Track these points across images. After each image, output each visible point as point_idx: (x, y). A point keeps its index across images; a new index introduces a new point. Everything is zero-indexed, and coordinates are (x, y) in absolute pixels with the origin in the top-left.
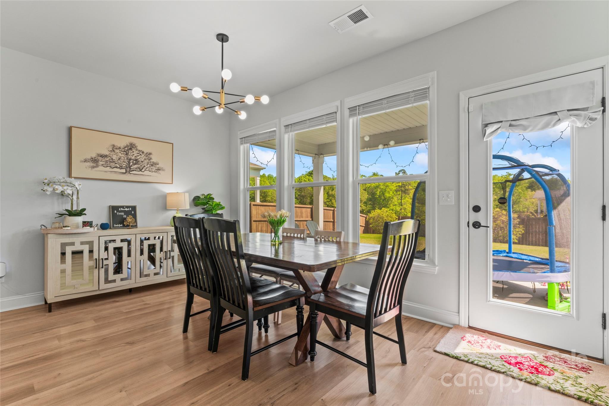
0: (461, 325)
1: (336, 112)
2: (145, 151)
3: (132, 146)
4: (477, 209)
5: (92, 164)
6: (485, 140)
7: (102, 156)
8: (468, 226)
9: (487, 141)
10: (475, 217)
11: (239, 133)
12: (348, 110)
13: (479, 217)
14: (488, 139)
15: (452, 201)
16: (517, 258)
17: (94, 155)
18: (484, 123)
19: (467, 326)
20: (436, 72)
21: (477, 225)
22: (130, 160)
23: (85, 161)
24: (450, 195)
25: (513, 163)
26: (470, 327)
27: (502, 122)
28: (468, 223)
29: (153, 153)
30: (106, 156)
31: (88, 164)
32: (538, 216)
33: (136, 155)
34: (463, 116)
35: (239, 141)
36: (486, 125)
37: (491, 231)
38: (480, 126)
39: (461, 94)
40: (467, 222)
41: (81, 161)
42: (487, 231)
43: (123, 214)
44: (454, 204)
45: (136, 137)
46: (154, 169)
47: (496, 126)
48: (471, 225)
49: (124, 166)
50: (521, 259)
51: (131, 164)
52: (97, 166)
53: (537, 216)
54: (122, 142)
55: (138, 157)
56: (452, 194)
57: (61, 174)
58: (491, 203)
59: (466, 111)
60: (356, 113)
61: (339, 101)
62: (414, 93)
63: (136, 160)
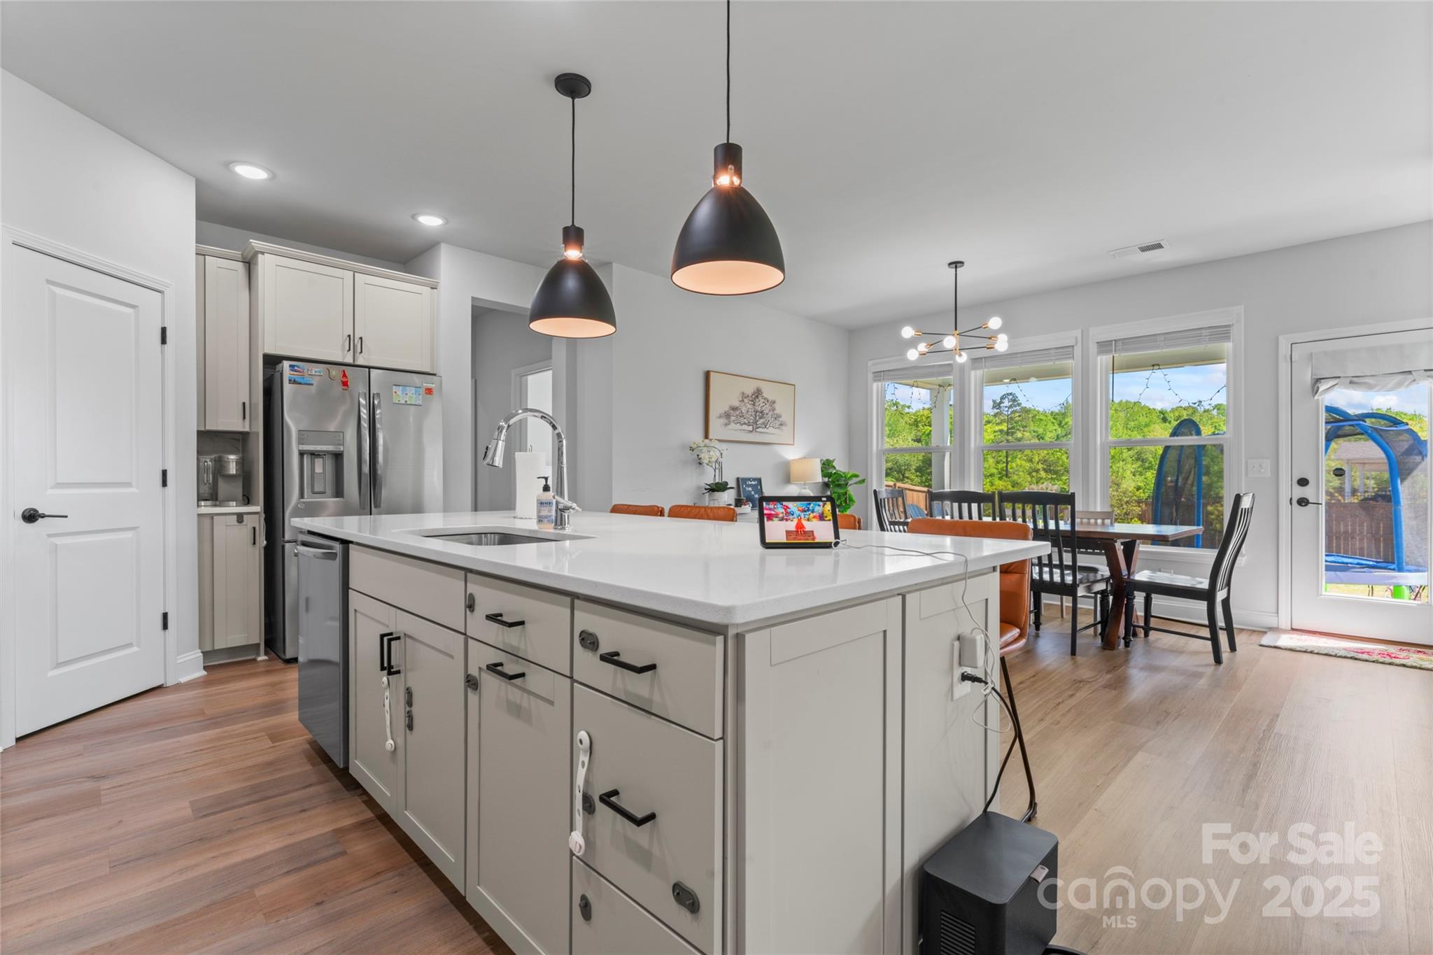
0: (1280, 627)
1: (1073, 346)
2: (770, 399)
3: (758, 393)
4: (1303, 482)
5: (725, 420)
6: (1316, 398)
7: (733, 408)
8: (1291, 504)
9: (1318, 400)
10: (1300, 492)
11: (870, 363)
12: (1095, 346)
13: (1307, 492)
14: (1320, 398)
15: (1267, 472)
16: (1335, 562)
17: (727, 408)
18: (1314, 377)
19: (1290, 628)
20: (1242, 306)
21: (1303, 502)
22: (757, 412)
23: (721, 416)
24: (1264, 465)
25: (1338, 417)
26: (1293, 629)
27: (1339, 377)
28: (1291, 499)
29: (777, 402)
30: (737, 408)
31: (722, 421)
32: (1344, 500)
33: (762, 405)
34: (1284, 367)
35: (870, 376)
36: (1318, 380)
37: (1323, 509)
38: (1308, 378)
39: (1281, 338)
40: (1289, 499)
41: (717, 417)
42: (1318, 509)
43: (750, 489)
44: (1269, 475)
45: (767, 379)
46: (778, 423)
47: (1332, 383)
48: (1294, 502)
49: (751, 421)
50: (1343, 563)
51: (758, 418)
52: (730, 423)
53: (1342, 501)
54: (749, 388)
55: (764, 408)
56: (1267, 464)
57: (696, 436)
58: (1323, 477)
59: (1289, 360)
60: (1112, 349)
61: (1080, 331)
62: (1208, 331)
63: (762, 412)
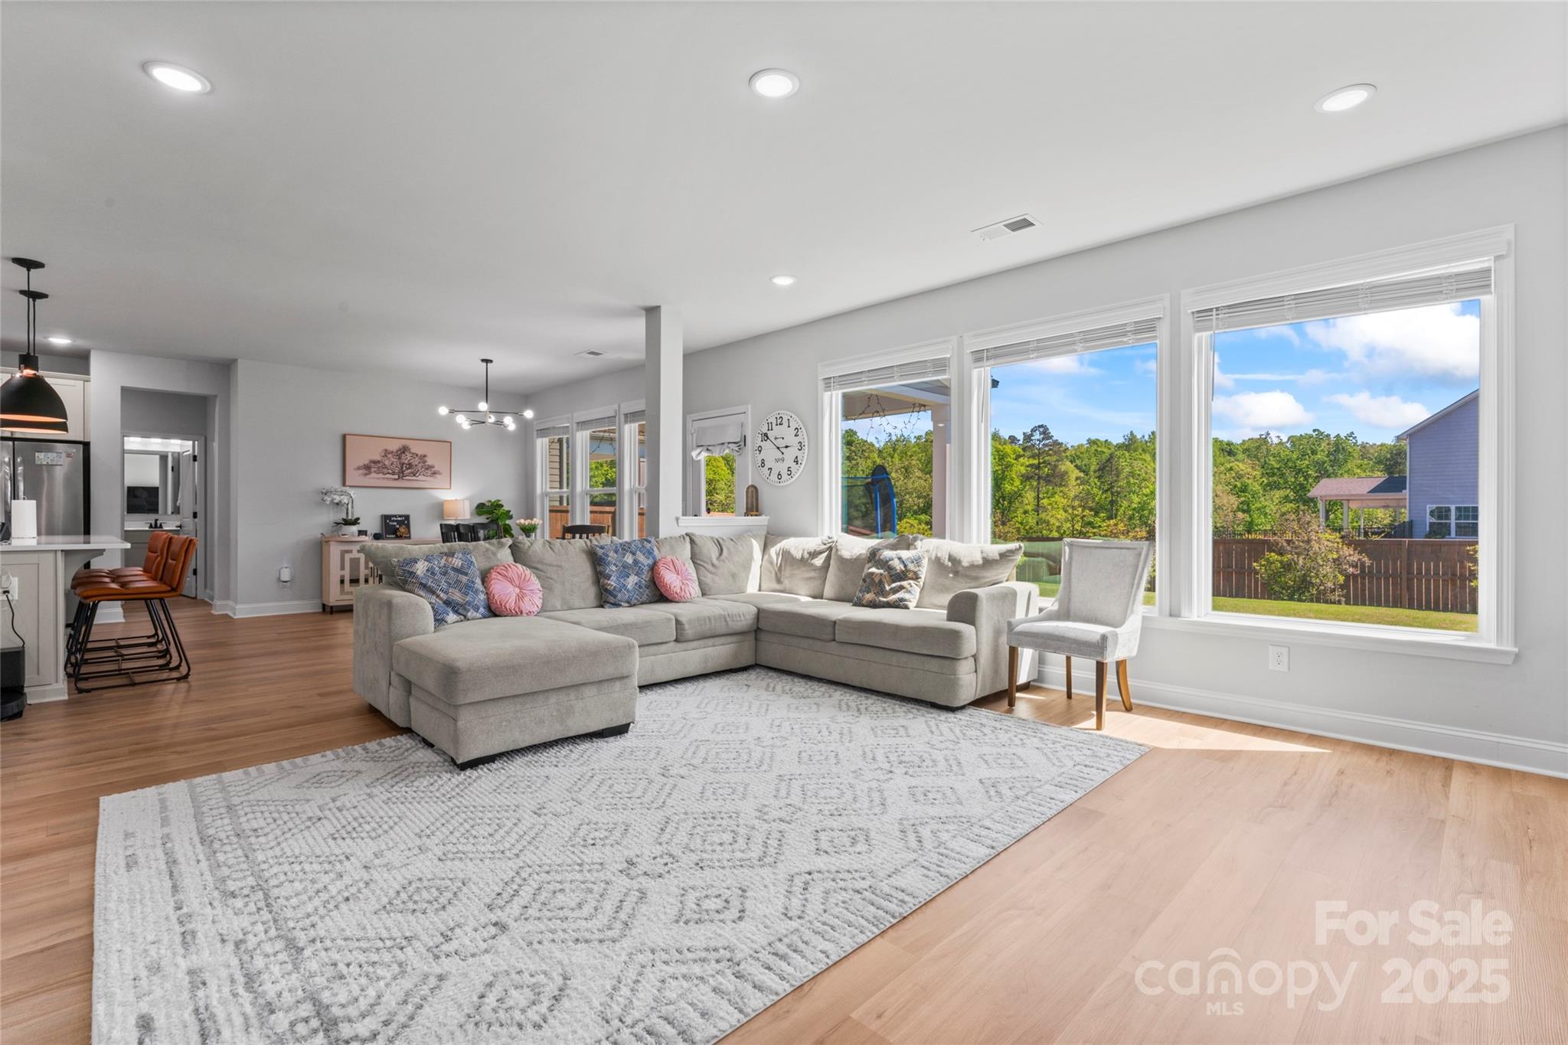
1: (615, 416)
2: (420, 454)
3: (404, 449)
5: (365, 471)
7: (375, 462)
11: (535, 423)
12: (624, 417)
17: (366, 462)
22: (403, 464)
23: (359, 468)
29: (428, 455)
30: (379, 462)
31: (361, 471)
33: (409, 458)
35: (535, 433)
39: (688, 417)
41: (355, 469)
43: (395, 523)
45: (416, 438)
46: (430, 472)
49: (397, 471)
51: (404, 468)
52: (370, 473)
54: (395, 446)
55: (412, 461)
59: (690, 432)
61: (617, 405)
63: (409, 464)
